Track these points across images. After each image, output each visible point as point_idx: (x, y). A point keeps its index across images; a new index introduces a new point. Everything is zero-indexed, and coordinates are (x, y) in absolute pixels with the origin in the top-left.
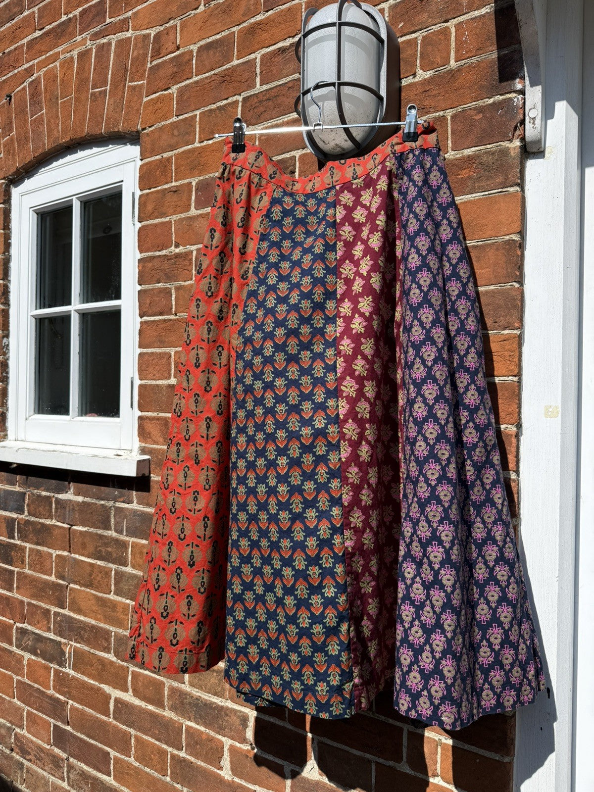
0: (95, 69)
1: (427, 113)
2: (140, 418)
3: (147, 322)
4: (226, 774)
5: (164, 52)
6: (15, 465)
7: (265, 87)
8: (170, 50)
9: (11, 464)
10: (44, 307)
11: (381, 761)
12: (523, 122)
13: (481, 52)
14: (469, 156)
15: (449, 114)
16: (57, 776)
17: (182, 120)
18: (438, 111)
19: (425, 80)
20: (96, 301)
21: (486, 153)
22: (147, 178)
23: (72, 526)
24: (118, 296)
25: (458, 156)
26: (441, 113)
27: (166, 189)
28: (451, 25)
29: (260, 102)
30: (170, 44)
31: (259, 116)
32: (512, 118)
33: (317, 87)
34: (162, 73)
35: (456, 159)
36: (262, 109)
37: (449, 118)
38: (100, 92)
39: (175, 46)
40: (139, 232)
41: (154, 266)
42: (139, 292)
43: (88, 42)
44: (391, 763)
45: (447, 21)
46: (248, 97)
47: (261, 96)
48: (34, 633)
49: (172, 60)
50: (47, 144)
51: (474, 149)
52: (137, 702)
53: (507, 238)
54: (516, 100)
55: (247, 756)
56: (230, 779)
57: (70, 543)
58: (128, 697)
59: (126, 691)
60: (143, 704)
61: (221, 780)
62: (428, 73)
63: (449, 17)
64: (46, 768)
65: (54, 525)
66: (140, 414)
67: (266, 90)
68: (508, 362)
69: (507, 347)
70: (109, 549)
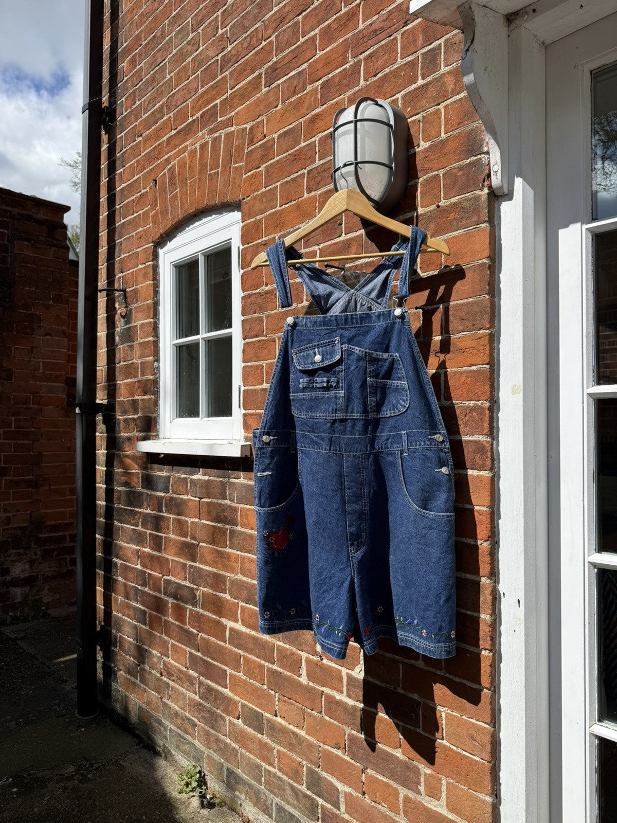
0: (211, 156)
1: (427, 173)
2: (245, 415)
3: (247, 343)
4: (304, 680)
5: (256, 140)
6: (162, 456)
7: (322, 162)
8: (259, 138)
9: (160, 454)
10: (182, 337)
11: (406, 661)
12: (489, 176)
13: (461, 125)
14: (454, 203)
15: (441, 173)
16: (191, 690)
17: (268, 190)
18: (434, 171)
19: (425, 149)
20: (216, 330)
21: (465, 200)
22: (246, 236)
23: (201, 498)
24: (230, 326)
25: (448, 203)
26: (436, 173)
27: (259, 243)
28: (441, 106)
29: (319, 173)
30: (259, 134)
31: (318, 184)
32: (482, 172)
33: (345, 165)
34: (254, 155)
35: (446, 206)
36: (320, 178)
37: (441, 175)
38: (215, 173)
39: (263, 135)
40: (242, 276)
41: (251, 301)
42: (242, 321)
43: (206, 136)
44: (413, 661)
45: (438, 104)
46: (311, 170)
47: (319, 168)
48: (176, 583)
49: (261, 145)
50: (180, 215)
51: (457, 198)
52: (244, 629)
53: (480, 262)
54: (484, 159)
55: (317, 665)
56: (306, 683)
57: (200, 512)
58: (239, 626)
59: (237, 622)
60: (247, 631)
61: (300, 685)
62: (427, 143)
63: (440, 101)
64: (184, 686)
65: (189, 499)
66: (244, 411)
67: (323, 164)
68: (483, 354)
69: (482, 343)
70: (226, 514)
